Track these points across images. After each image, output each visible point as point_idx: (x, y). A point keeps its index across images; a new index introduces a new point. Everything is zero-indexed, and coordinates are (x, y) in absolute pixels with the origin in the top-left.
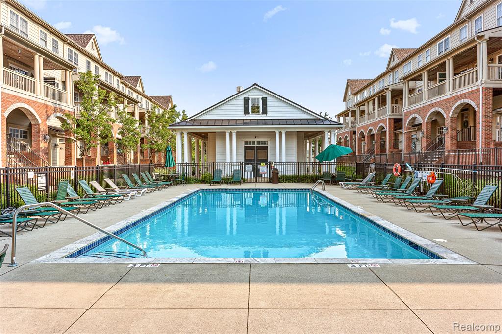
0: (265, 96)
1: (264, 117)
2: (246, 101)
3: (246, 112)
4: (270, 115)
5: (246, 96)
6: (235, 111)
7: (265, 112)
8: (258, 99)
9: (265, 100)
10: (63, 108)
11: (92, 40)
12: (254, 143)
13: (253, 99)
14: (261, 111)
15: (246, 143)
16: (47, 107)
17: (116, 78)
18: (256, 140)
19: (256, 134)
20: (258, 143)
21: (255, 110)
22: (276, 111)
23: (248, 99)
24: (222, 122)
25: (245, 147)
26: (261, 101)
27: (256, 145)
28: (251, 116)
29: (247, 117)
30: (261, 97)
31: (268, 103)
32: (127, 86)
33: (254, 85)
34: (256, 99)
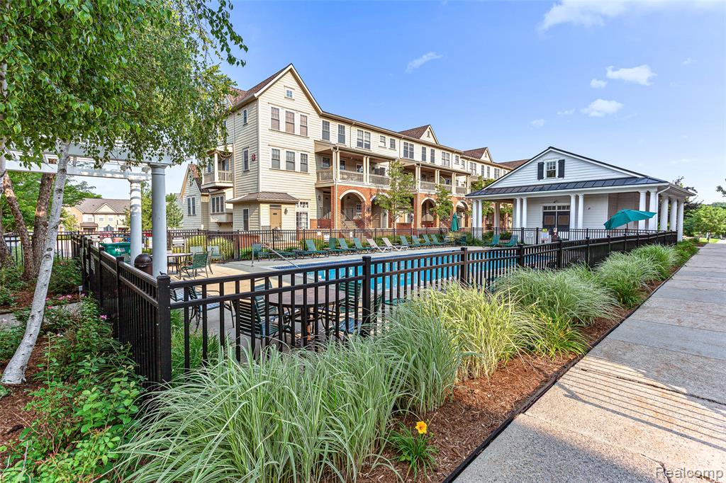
0: (562, 158)
1: (561, 180)
2: (541, 166)
3: (540, 177)
4: (568, 178)
5: (540, 161)
6: (528, 177)
7: (562, 175)
8: (555, 163)
9: (562, 163)
10: (385, 189)
11: (428, 130)
12: (554, 208)
13: (548, 164)
14: (557, 174)
15: (545, 208)
16: (371, 189)
17: (454, 155)
18: (557, 205)
19: (556, 199)
20: (559, 207)
21: (551, 174)
22: (574, 173)
23: (543, 163)
24: (513, 189)
25: (544, 212)
26: (557, 164)
27: (556, 210)
28: (546, 181)
29: (542, 182)
30: (557, 160)
31: (565, 165)
32: (468, 159)
33: (549, 148)
34: (551, 163)
